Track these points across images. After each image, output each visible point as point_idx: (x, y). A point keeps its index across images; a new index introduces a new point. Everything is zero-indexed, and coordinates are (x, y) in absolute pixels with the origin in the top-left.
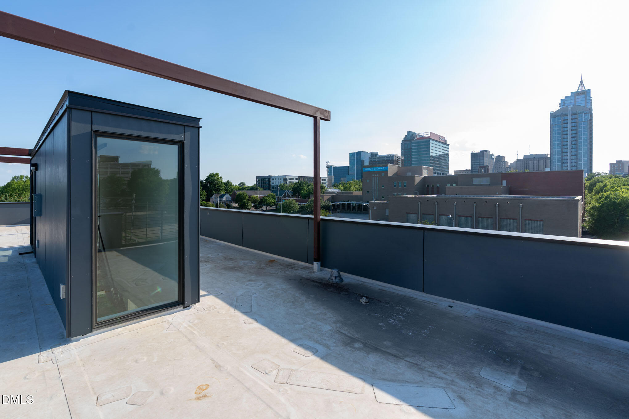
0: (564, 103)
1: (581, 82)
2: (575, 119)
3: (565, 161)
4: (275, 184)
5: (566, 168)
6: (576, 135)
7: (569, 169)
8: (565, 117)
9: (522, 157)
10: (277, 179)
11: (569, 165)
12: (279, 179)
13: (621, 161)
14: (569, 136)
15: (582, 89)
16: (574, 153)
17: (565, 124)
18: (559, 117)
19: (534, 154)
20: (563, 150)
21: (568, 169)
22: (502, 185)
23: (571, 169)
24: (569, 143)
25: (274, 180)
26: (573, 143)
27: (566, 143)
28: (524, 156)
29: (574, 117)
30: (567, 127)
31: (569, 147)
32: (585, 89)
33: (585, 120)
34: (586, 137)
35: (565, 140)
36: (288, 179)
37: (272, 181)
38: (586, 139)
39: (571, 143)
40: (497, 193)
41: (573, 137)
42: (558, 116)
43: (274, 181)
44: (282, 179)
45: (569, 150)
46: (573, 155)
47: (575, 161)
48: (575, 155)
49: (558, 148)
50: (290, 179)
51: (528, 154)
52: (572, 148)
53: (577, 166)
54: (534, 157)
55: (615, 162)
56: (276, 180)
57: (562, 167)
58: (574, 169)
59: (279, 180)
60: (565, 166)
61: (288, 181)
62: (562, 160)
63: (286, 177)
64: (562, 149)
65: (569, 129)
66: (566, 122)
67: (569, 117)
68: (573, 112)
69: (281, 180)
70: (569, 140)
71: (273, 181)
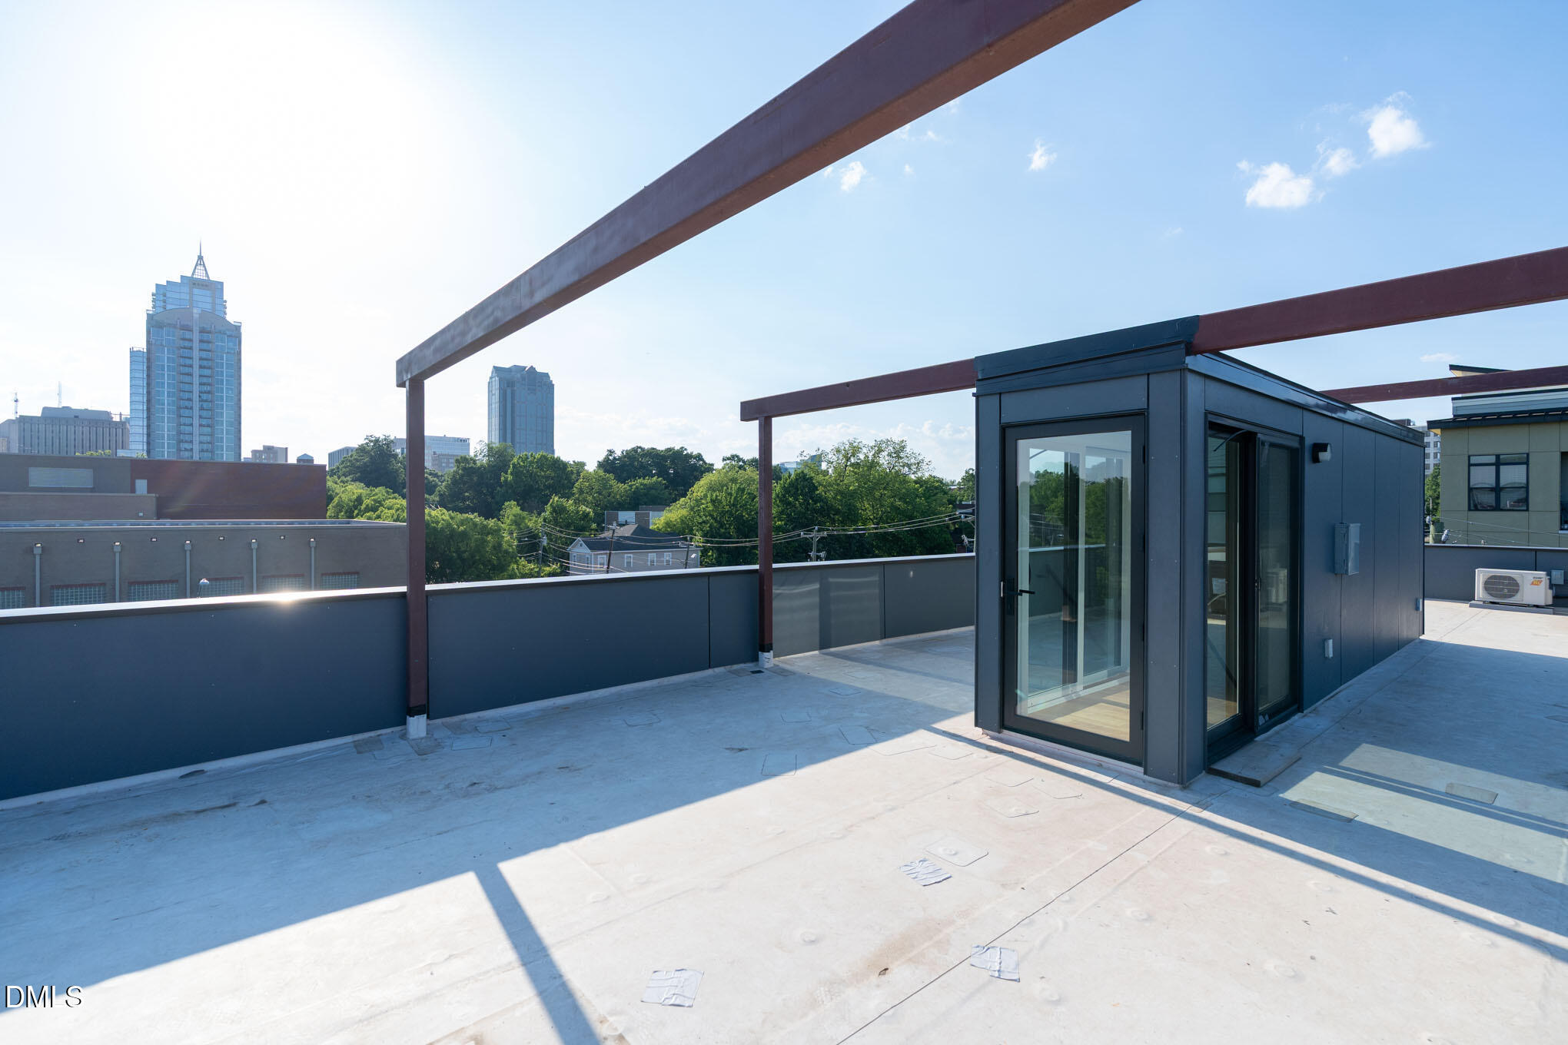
0: (165, 295)
1: (200, 258)
2: (209, 342)
3: (187, 438)
5: (187, 454)
6: (210, 380)
7: (196, 457)
8: (187, 332)
9: (37, 412)
11: (196, 447)
13: (273, 447)
14: (196, 380)
15: (200, 275)
16: (205, 420)
17: (185, 348)
18: (171, 329)
19: (73, 407)
20: (182, 411)
21: (192, 457)
22: (133, 490)
23: (200, 458)
24: (195, 396)
26: (204, 397)
27: (187, 396)
28: (45, 409)
29: (205, 336)
30: (191, 358)
31: (196, 405)
32: (208, 277)
33: (229, 351)
34: (232, 389)
35: (186, 388)
38: (230, 392)
39: (200, 396)
40: (141, 514)
41: (204, 384)
42: (169, 325)
45: (196, 412)
46: (204, 426)
47: (209, 438)
48: (208, 426)
49: (169, 404)
51: (54, 404)
52: (202, 409)
53: (212, 452)
54: (76, 417)
55: (262, 449)
57: (179, 450)
58: (207, 457)
60: (186, 450)
62: (179, 433)
64: (179, 408)
65: (196, 363)
66: (187, 344)
67: (196, 337)
68: (205, 326)
70: (196, 388)
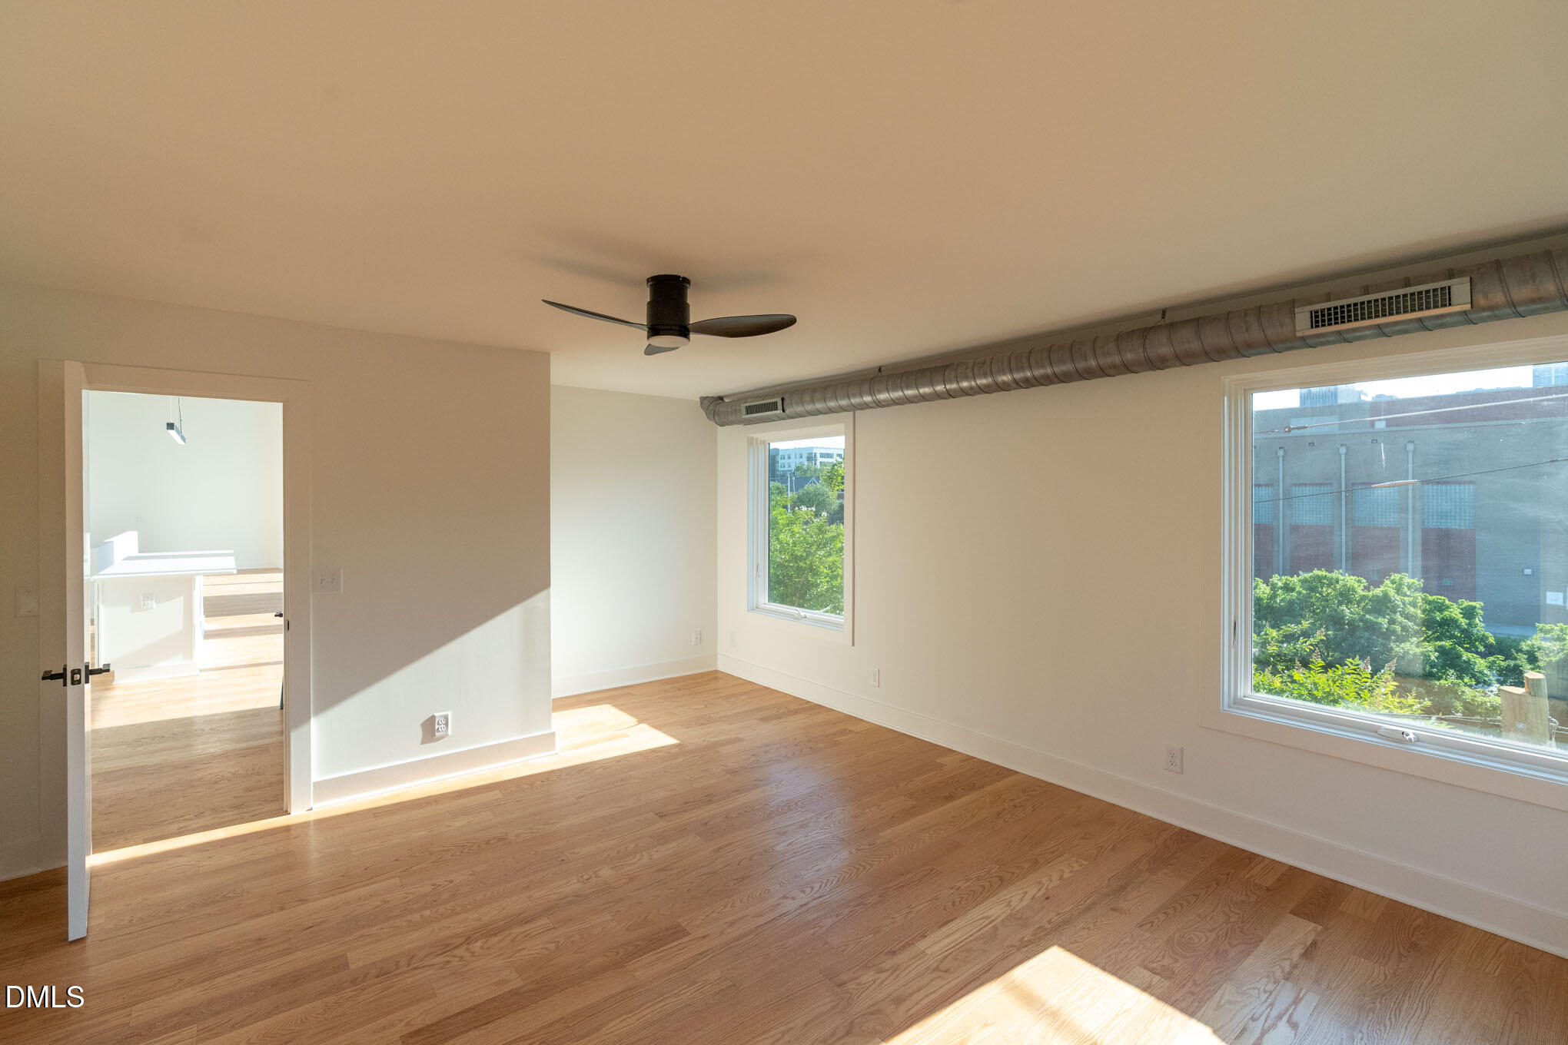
4: (786, 469)
10: (793, 457)
12: (798, 456)
25: (784, 458)
36: (818, 455)
37: (781, 462)
43: (786, 461)
44: (805, 456)
50: (822, 455)
56: (790, 458)
59: (796, 457)
61: (819, 459)
63: (815, 451)
69: (801, 457)
71: (783, 461)
